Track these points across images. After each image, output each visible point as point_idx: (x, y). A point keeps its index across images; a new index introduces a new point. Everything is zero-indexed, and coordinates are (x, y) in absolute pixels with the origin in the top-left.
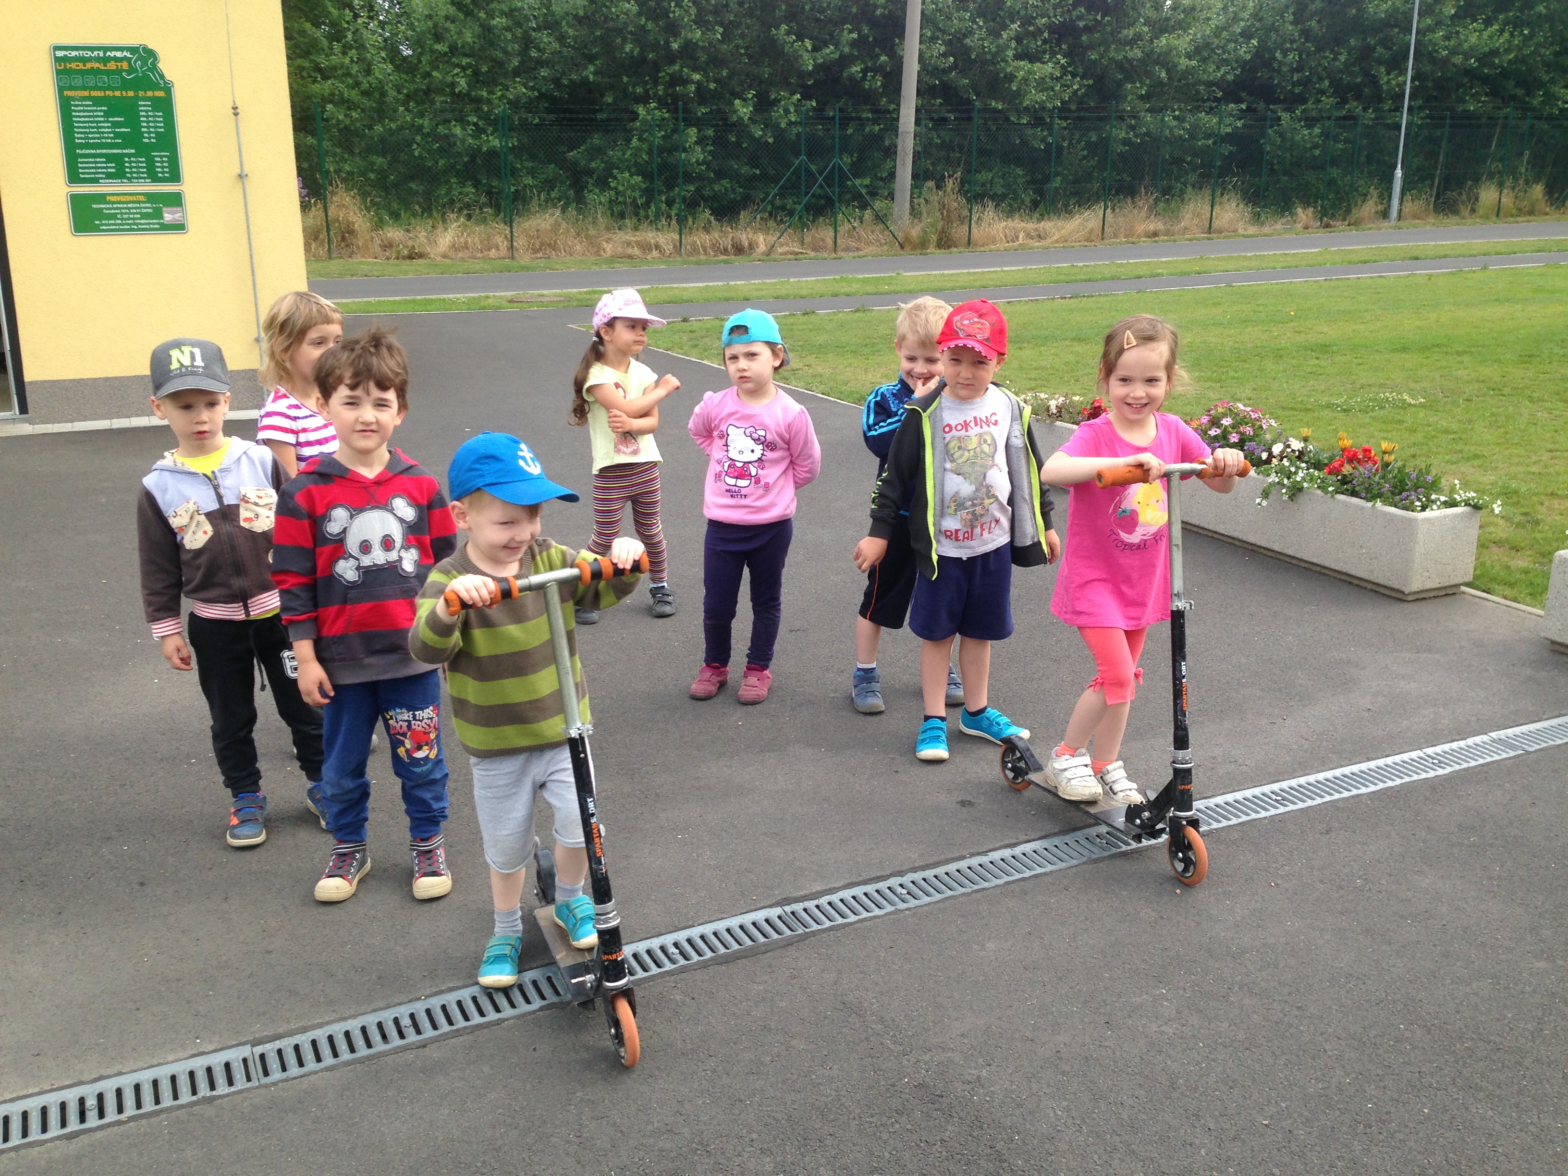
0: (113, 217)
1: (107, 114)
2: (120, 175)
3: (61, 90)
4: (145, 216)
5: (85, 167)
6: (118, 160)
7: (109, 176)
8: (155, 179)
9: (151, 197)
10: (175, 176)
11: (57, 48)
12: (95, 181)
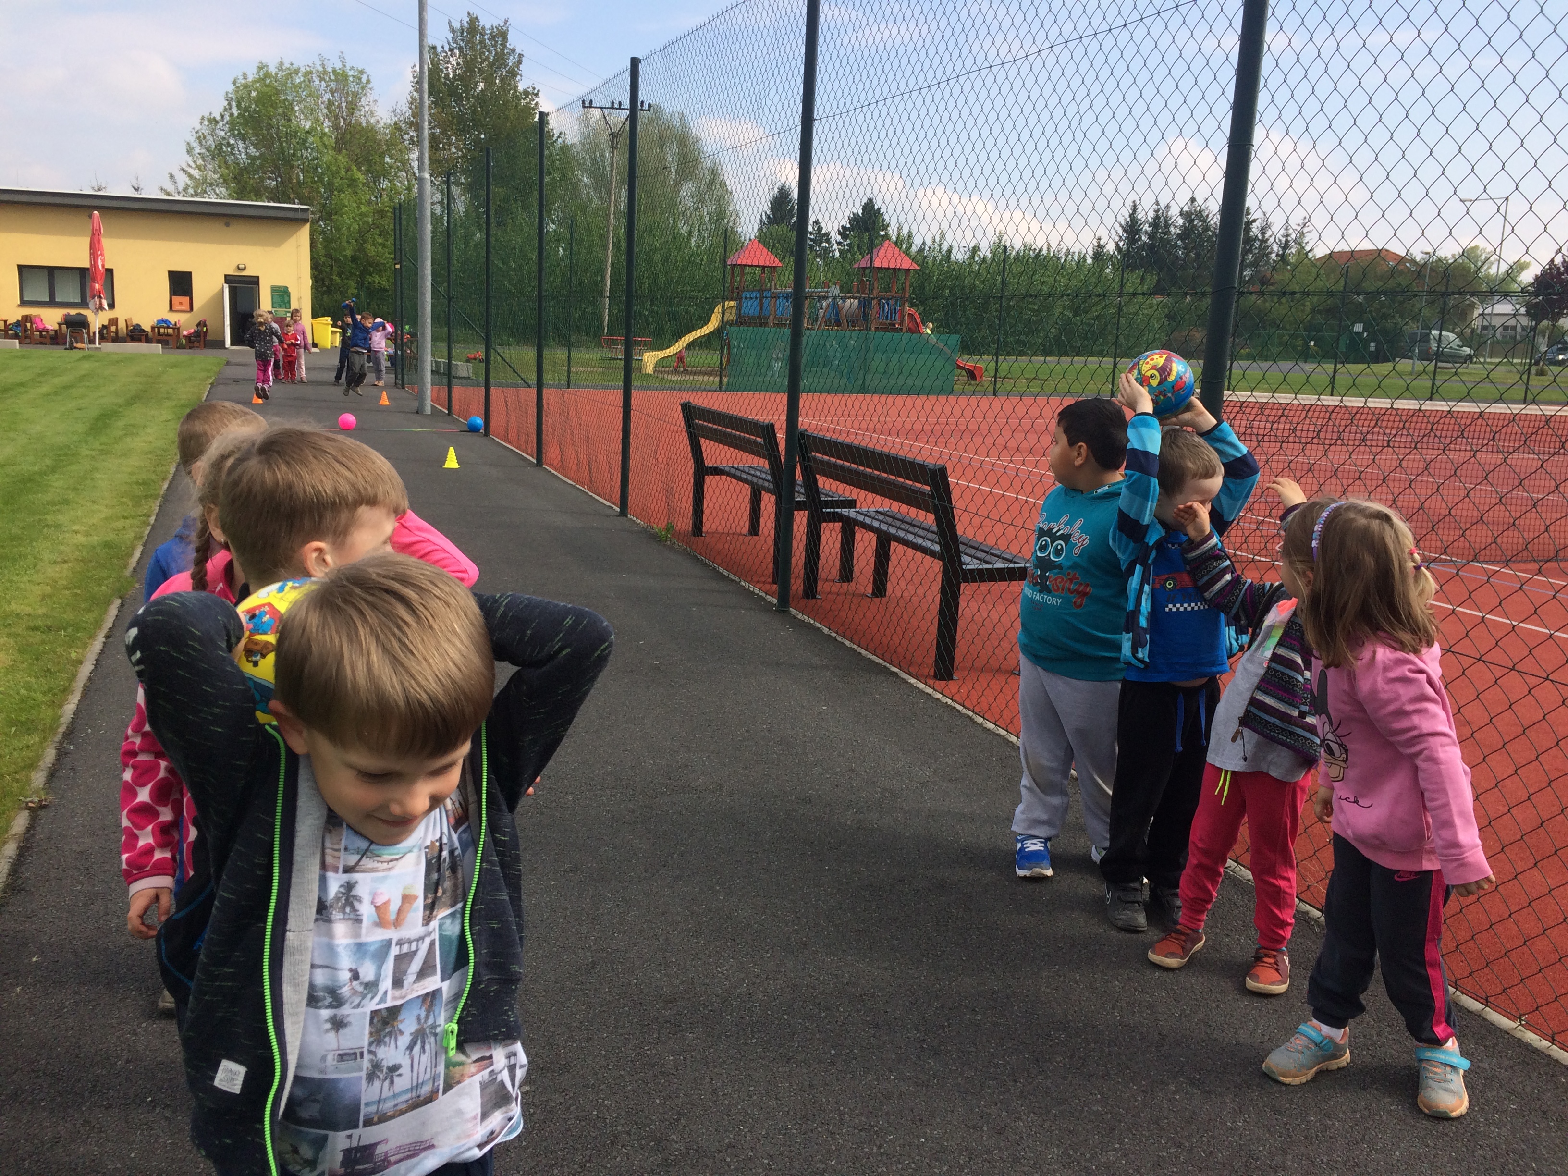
3: (272, 293)
11: (272, 286)
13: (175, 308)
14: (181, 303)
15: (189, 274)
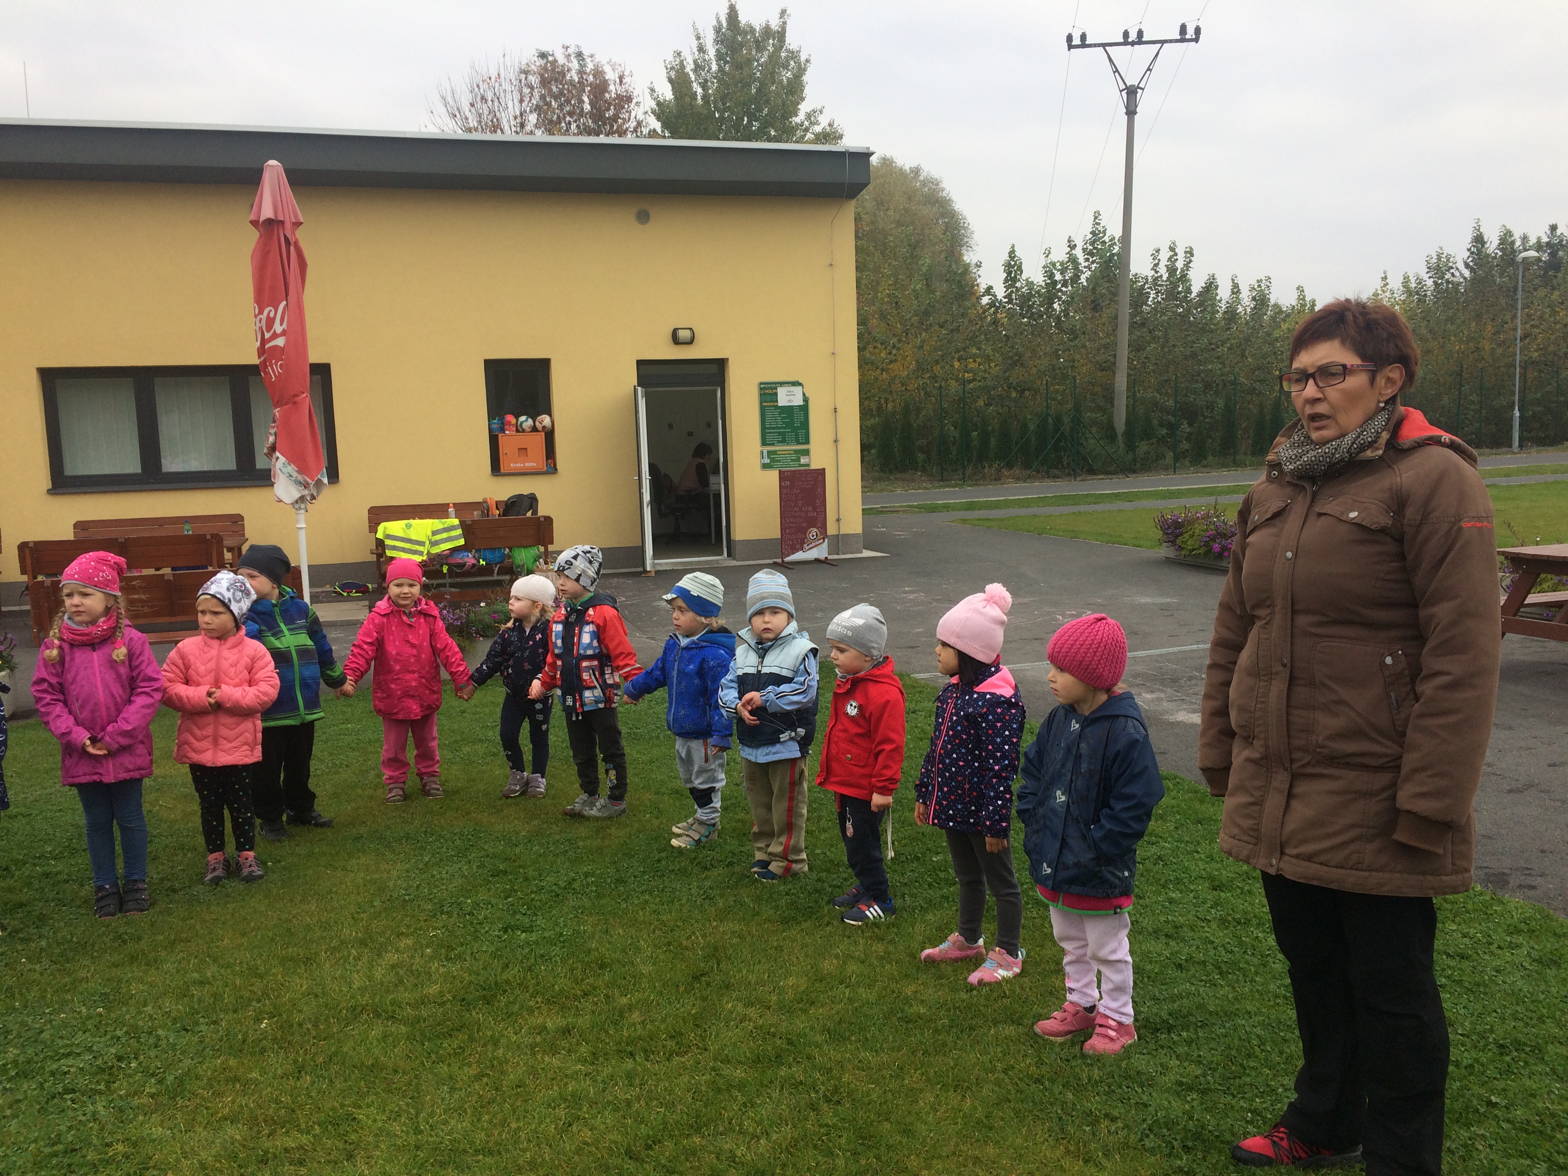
0: (779, 461)
1: (780, 413)
2: (783, 441)
3: (761, 403)
4: (792, 460)
5: (769, 438)
6: (783, 434)
7: (779, 442)
8: (799, 443)
9: (796, 452)
10: (807, 441)
11: (761, 383)
12: (773, 444)
13: (507, 464)
14: (523, 450)
15: (545, 364)
